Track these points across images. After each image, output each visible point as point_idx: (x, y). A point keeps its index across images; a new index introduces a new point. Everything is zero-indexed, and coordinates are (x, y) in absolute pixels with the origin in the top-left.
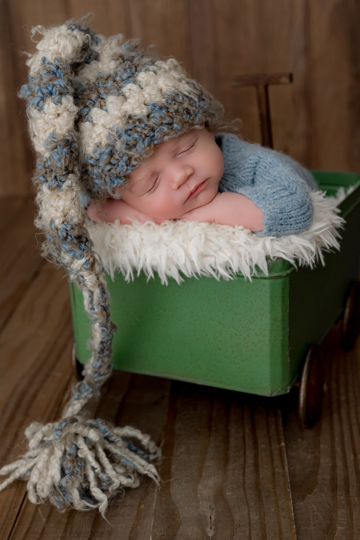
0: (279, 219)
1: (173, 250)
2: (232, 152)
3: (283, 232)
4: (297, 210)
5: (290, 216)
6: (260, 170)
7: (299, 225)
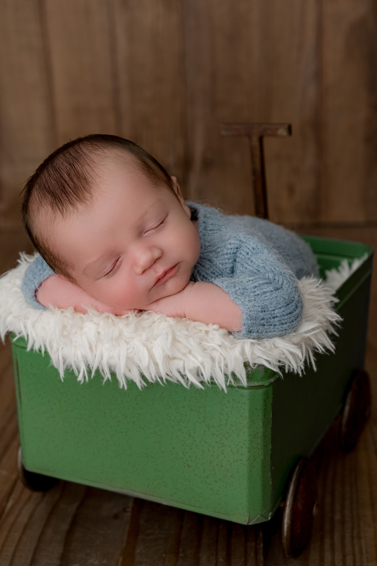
0: (261, 318)
1: (134, 349)
2: (210, 230)
3: (265, 334)
4: (282, 308)
5: (274, 315)
6: (241, 256)
7: (285, 326)
